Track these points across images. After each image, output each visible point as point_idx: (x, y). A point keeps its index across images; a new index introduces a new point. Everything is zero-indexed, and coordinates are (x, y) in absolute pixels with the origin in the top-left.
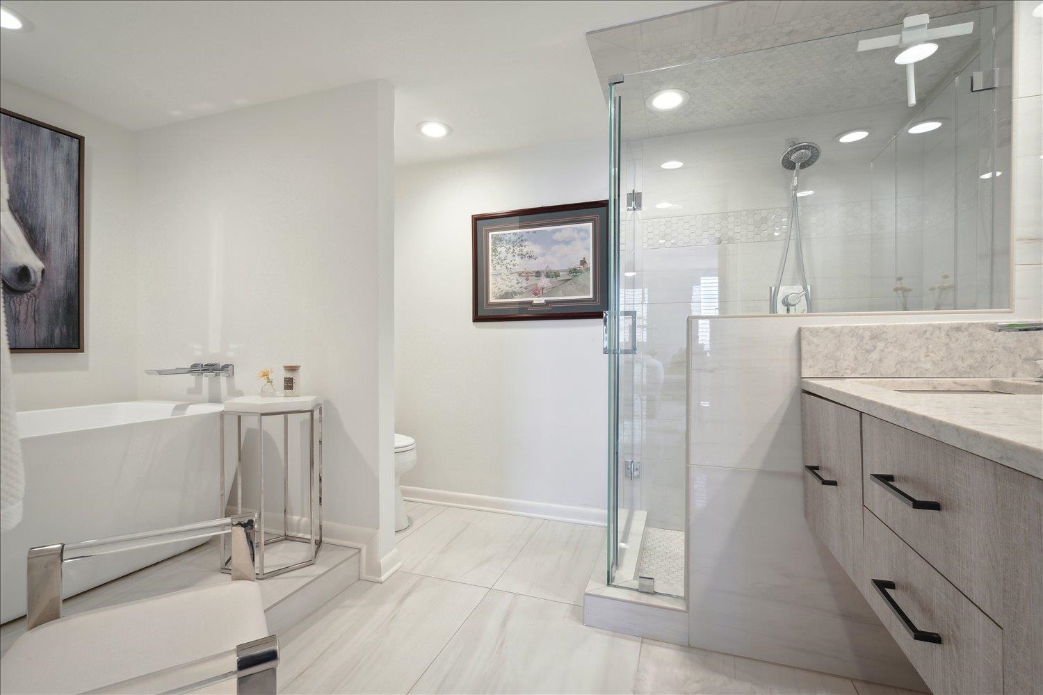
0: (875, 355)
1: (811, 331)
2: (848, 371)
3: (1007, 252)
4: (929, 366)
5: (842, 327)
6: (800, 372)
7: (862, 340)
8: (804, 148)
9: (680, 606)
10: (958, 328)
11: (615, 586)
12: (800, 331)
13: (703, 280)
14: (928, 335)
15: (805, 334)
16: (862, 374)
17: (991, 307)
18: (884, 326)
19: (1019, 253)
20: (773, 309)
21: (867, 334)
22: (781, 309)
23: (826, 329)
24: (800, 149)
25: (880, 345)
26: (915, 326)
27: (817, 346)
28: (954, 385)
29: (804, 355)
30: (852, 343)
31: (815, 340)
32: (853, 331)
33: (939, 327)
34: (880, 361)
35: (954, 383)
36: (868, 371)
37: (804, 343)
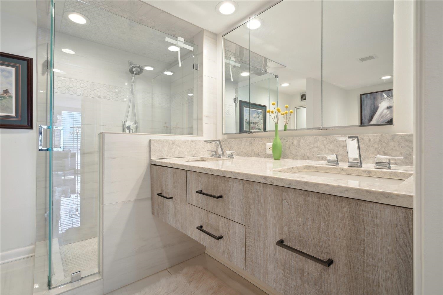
0: (173, 150)
1: (155, 141)
2: (166, 156)
3: (202, 119)
4: (186, 153)
5: (164, 140)
6: (150, 157)
7: (169, 145)
8: (138, 67)
9: (97, 278)
10: (193, 141)
11: (55, 288)
12: (150, 140)
13: (63, 112)
14: (186, 143)
15: (152, 142)
16: (169, 157)
17: (198, 135)
18: (176, 140)
19: (205, 120)
20: (124, 131)
21: (171, 142)
22: (127, 131)
23: (159, 140)
24: (136, 67)
25: (174, 146)
26: (183, 140)
27: (156, 147)
28: (193, 159)
29: (152, 150)
30: (167, 146)
31: (155, 144)
32: (167, 141)
33: (189, 141)
34: (175, 152)
35: (193, 158)
36: (171, 156)
37: (152, 146)
